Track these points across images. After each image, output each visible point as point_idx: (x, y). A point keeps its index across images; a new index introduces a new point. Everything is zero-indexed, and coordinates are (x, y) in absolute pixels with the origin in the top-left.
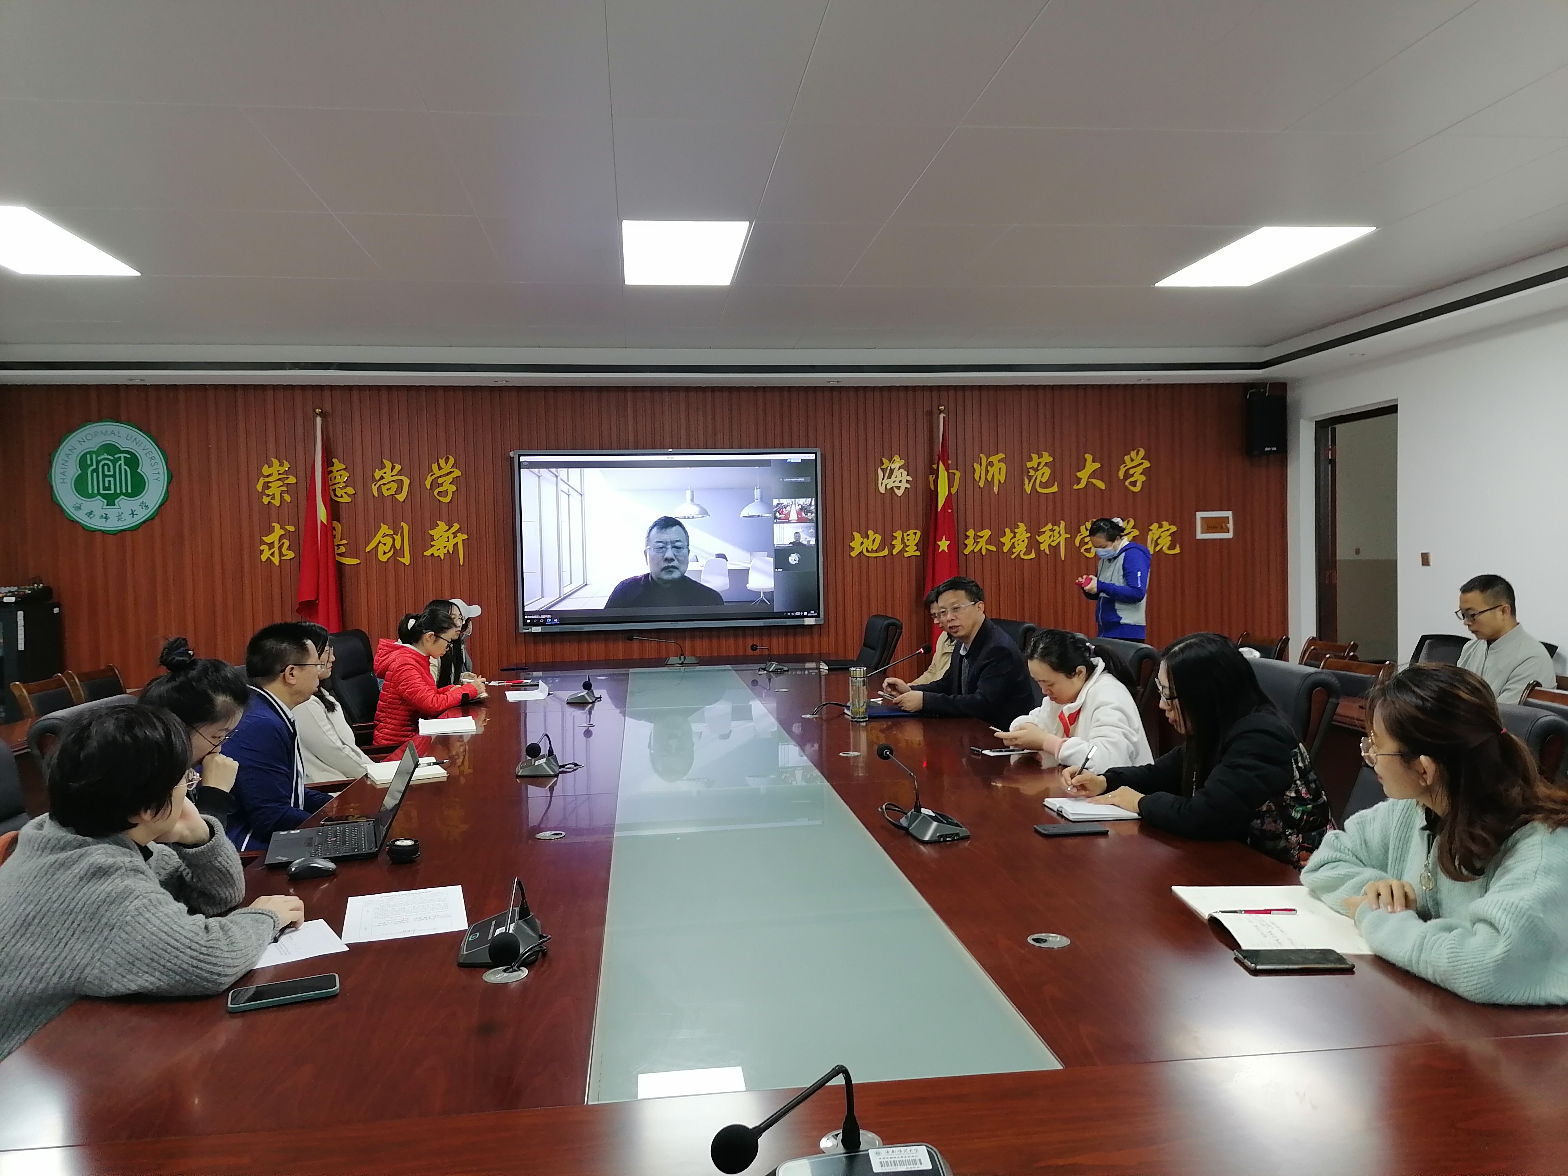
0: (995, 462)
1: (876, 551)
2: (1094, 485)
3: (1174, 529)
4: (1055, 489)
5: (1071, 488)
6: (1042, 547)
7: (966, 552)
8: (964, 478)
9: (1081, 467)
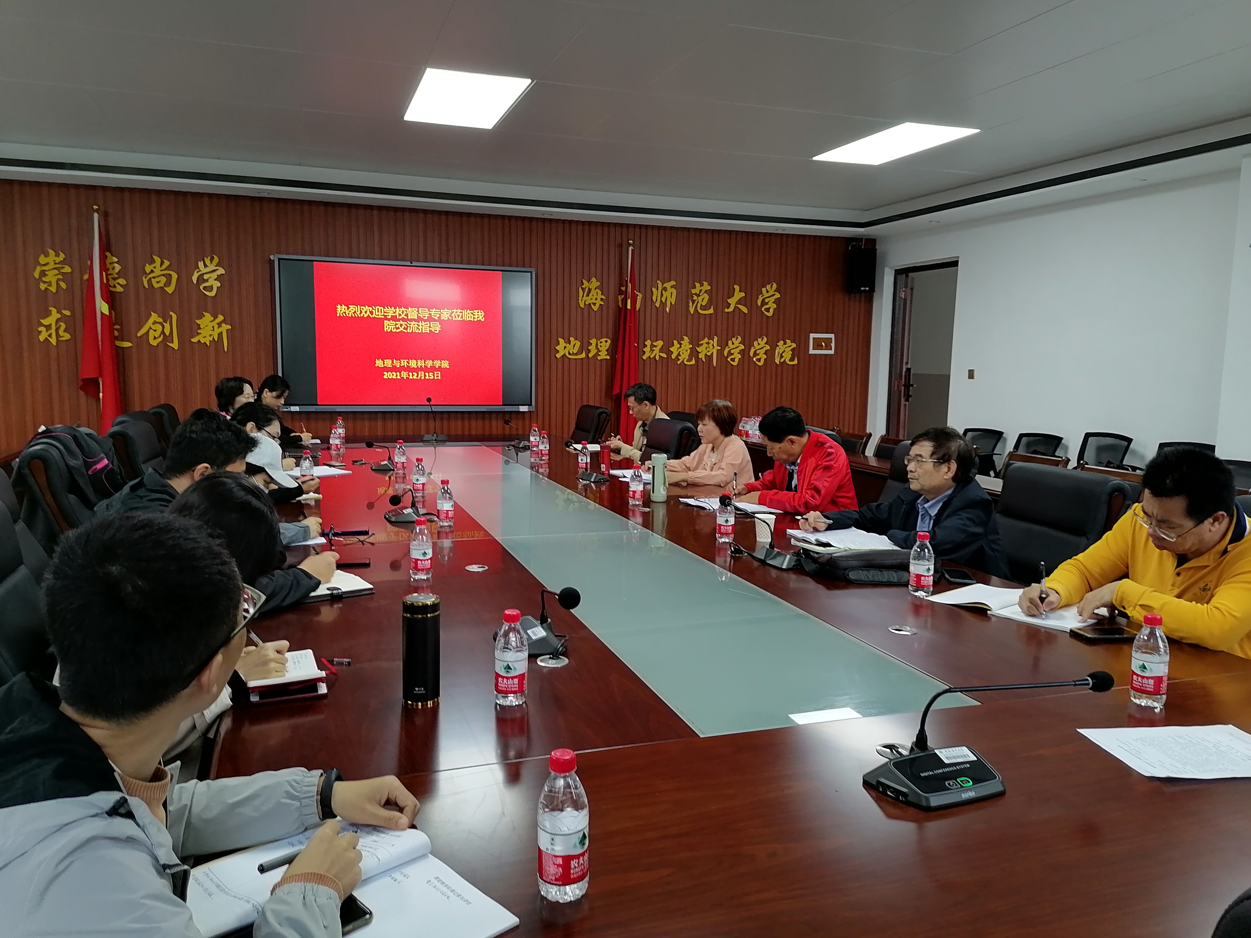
0: (669, 288)
1: (576, 354)
2: (740, 309)
3: (794, 345)
4: (711, 311)
5: (723, 310)
6: (700, 356)
7: (645, 357)
8: (644, 299)
9: (731, 295)
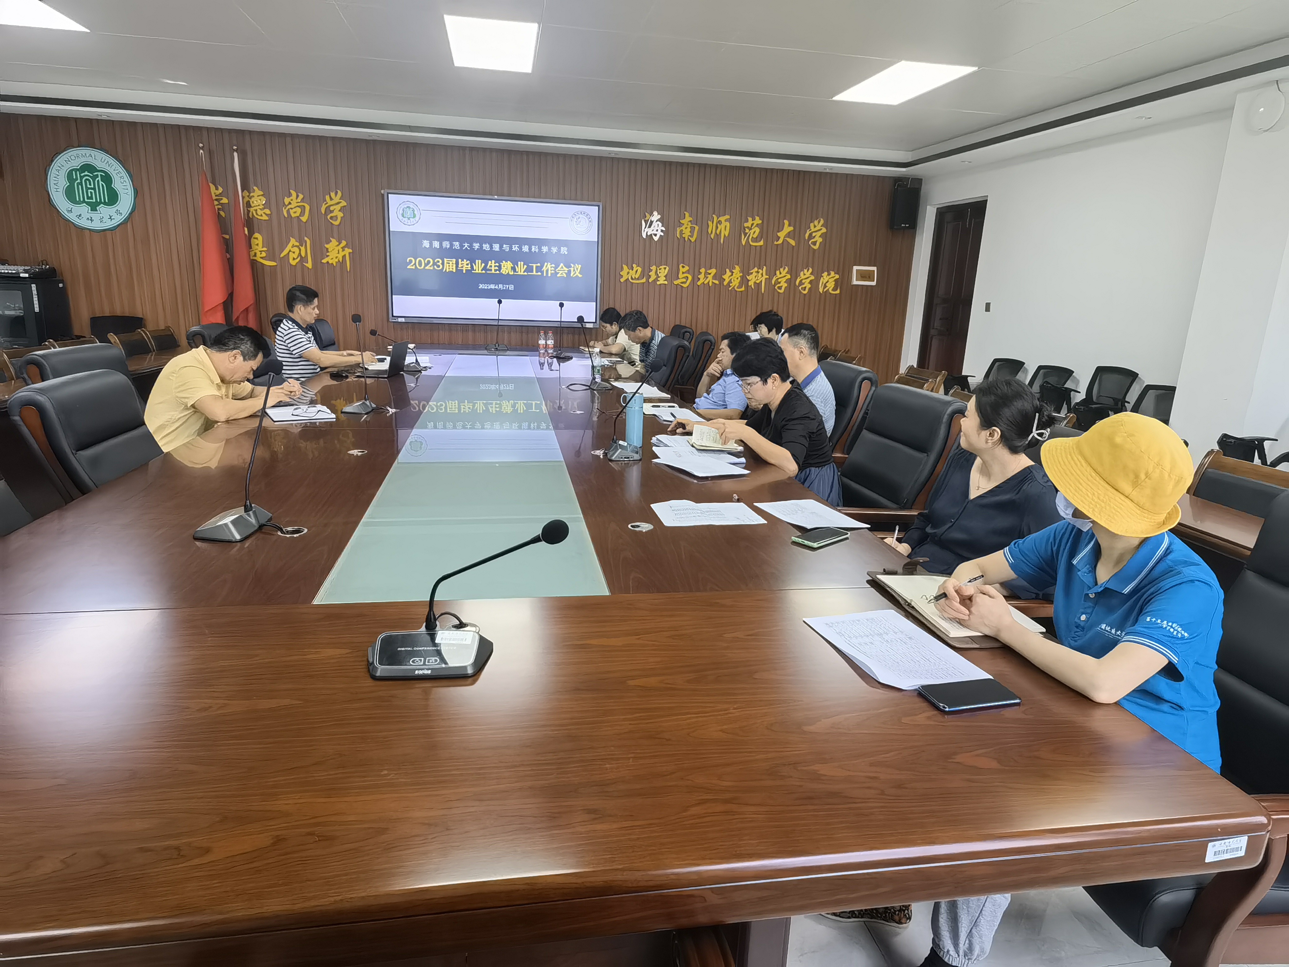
0: (723, 221)
1: (638, 279)
2: (788, 242)
3: (837, 276)
4: (761, 243)
5: (773, 242)
6: (750, 283)
7: (699, 283)
8: (701, 231)
9: (780, 229)
